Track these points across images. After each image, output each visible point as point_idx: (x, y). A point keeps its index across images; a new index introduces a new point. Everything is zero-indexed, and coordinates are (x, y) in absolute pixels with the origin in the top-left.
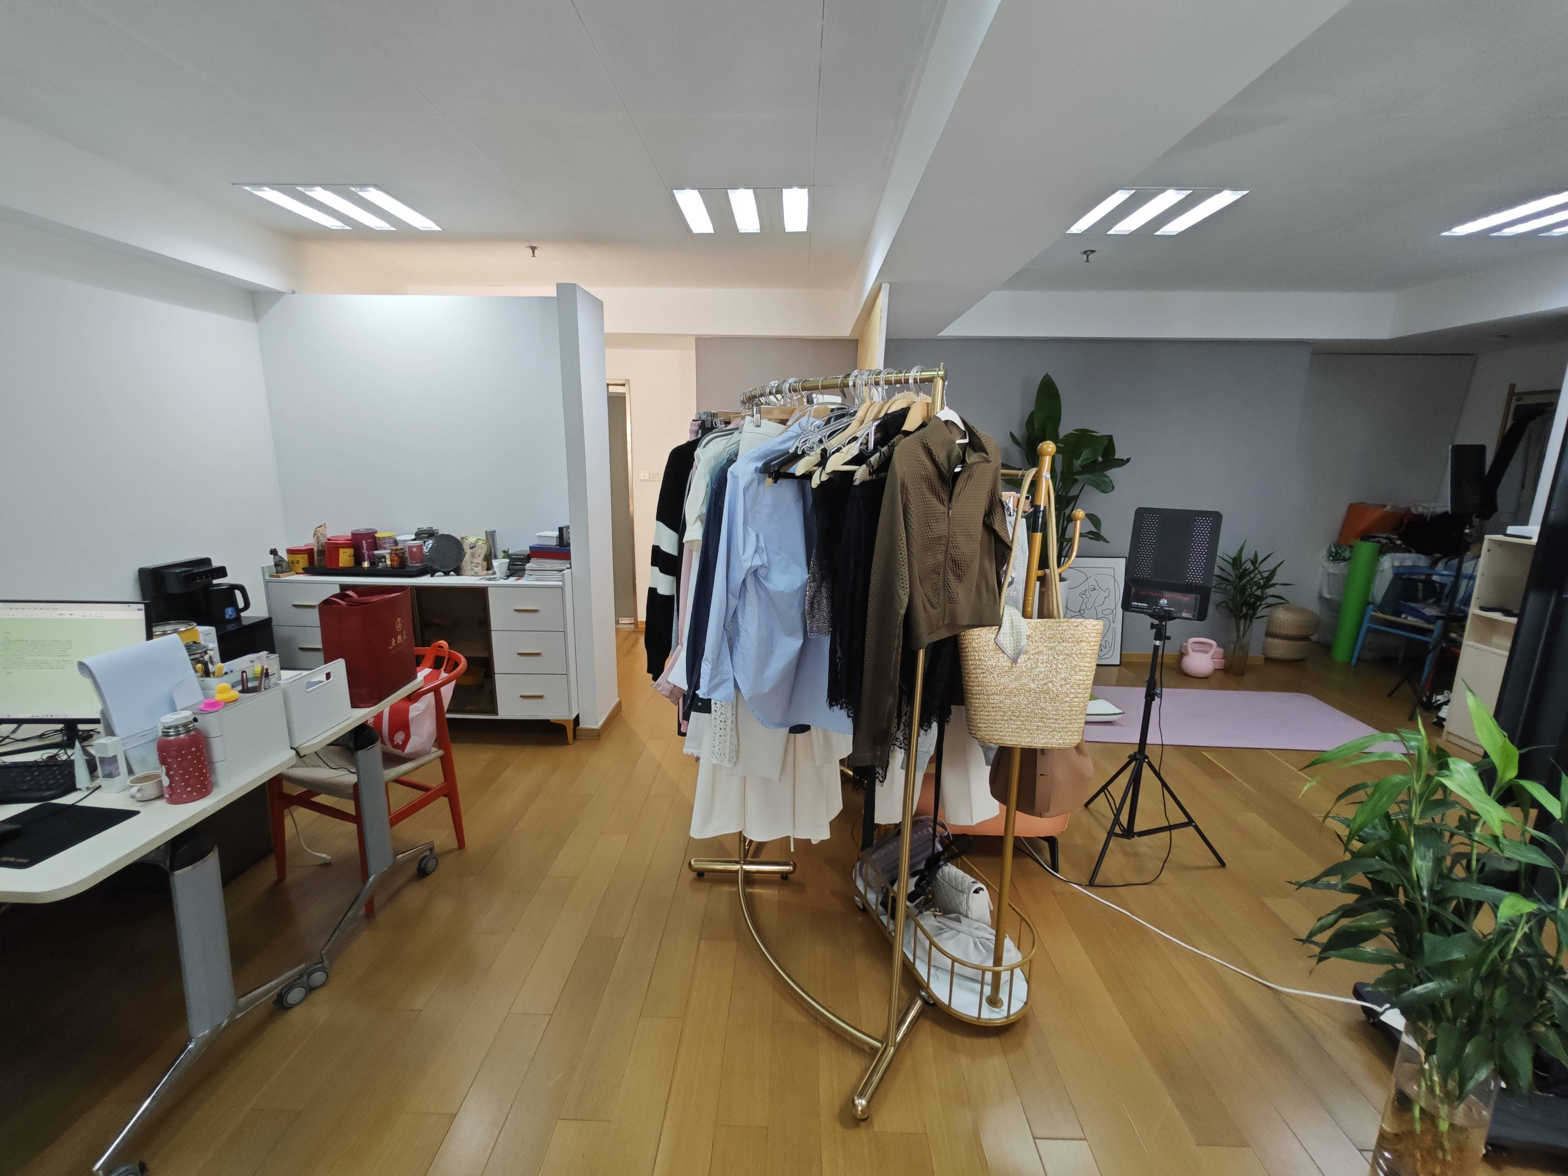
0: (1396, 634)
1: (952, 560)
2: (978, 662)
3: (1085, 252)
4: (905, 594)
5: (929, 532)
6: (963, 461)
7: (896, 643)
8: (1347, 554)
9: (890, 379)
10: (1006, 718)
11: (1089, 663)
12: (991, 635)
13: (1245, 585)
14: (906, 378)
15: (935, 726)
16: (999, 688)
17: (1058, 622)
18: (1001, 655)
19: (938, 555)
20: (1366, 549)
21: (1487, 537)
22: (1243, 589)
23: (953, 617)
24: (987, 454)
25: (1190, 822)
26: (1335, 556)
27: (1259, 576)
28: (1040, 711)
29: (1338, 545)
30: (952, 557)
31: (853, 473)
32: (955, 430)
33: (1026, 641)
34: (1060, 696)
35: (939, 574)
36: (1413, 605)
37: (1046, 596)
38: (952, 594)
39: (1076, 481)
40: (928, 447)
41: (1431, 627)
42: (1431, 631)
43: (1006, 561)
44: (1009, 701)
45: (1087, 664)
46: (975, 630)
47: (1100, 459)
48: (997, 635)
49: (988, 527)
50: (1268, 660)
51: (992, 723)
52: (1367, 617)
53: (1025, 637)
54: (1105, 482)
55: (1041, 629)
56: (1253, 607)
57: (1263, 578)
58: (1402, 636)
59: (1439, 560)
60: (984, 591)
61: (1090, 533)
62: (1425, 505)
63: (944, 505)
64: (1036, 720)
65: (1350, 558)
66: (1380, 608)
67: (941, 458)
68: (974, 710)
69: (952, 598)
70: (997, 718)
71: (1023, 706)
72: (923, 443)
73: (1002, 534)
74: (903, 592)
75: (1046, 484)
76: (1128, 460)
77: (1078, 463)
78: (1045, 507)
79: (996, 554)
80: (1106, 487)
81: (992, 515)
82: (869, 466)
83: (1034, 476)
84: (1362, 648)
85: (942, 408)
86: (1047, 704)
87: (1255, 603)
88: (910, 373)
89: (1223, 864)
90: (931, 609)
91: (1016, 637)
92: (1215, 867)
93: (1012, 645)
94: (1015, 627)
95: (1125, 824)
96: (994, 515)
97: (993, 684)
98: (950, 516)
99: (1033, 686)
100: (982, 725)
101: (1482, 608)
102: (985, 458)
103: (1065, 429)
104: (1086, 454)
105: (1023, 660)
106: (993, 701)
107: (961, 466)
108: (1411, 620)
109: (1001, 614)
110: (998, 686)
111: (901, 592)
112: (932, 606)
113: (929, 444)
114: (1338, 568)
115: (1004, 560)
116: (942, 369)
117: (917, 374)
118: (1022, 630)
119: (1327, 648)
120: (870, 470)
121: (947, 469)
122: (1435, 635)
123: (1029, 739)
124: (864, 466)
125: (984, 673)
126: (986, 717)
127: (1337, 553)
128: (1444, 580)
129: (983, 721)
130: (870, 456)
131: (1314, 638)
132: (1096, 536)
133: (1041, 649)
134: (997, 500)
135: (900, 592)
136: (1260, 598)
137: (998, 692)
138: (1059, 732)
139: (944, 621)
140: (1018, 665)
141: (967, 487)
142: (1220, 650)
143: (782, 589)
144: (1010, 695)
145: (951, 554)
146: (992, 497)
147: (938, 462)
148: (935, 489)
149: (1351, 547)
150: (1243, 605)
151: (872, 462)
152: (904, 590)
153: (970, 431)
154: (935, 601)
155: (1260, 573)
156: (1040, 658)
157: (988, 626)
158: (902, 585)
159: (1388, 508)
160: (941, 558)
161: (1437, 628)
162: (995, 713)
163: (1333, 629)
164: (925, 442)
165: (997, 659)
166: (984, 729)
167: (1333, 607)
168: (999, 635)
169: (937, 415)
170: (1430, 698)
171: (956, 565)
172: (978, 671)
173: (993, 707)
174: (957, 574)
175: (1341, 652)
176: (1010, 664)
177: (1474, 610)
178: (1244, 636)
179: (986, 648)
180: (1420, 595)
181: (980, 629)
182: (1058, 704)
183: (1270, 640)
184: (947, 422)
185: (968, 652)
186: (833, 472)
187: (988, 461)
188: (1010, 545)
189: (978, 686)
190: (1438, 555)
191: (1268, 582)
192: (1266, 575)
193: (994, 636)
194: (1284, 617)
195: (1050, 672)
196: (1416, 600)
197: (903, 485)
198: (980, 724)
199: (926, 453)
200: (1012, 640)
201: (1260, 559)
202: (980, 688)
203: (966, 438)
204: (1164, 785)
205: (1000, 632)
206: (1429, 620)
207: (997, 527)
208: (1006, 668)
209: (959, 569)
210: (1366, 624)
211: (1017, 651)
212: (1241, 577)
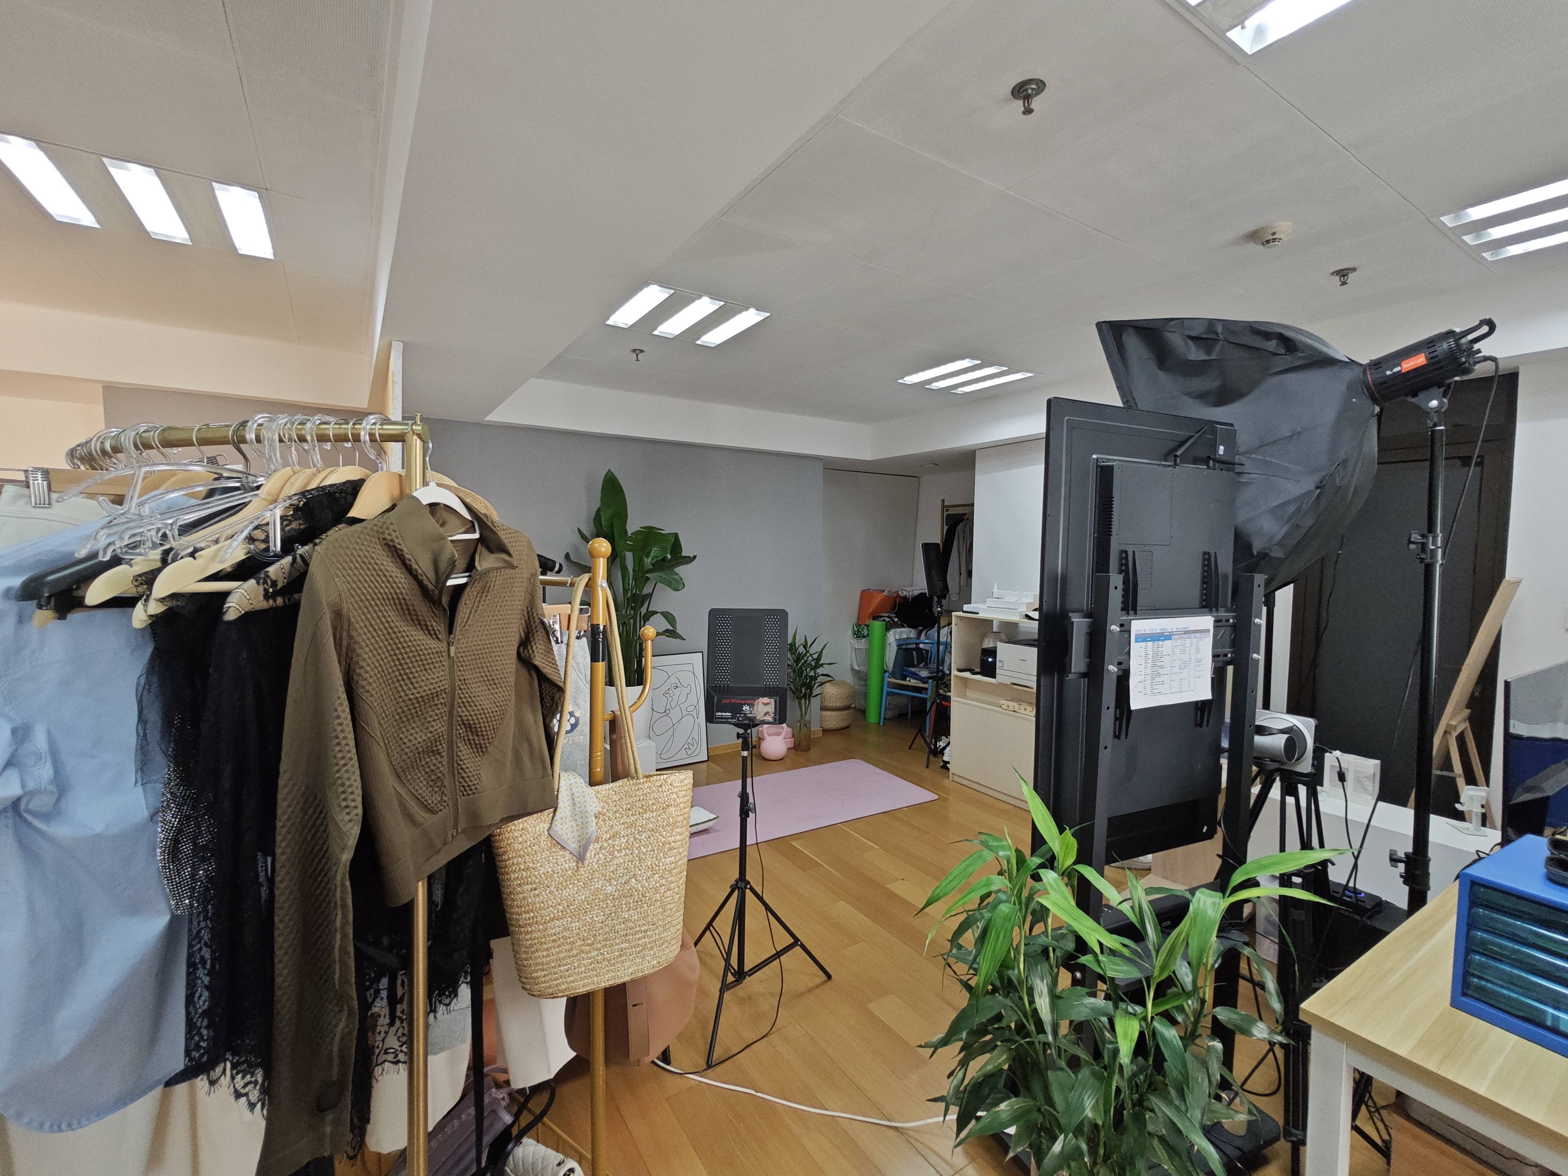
0: (905, 695)
1: (464, 724)
2: (525, 874)
3: (634, 350)
4: (350, 821)
5: (409, 689)
6: (470, 567)
7: (339, 916)
8: (865, 632)
9: (326, 432)
10: (575, 952)
11: (680, 834)
12: (542, 825)
13: (801, 668)
14: (354, 432)
15: (465, 992)
16: (561, 908)
17: (636, 784)
18: (561, 853)
19: (433, 723)
20: (877, 626)
21: (954, 614)
22: (800, 672)
23: (474, 816)
24: (510, 555)
25: (796, 942)
26: (858, 635)
27: (810, 658)
28: (623, 926)
29: (858, 625)
30: (462, 720)
31: (224, 596)
32: (453, 521)
33: (595, 821)
34: (647, 895)
35: (439, 753)
36: (913, 669)
37: (618, 746)
38: (467, 780)
39: (648, 579)
40: (394, 546)
41: (926, 686)
42: (926, 689)
43: (557, 707)
44: (577, 924)
45: (678, 837)
46: (516, 822)
47: (669, 556)
48: (551, 824)
49: (525, 661)
50: (825, 731)
51: (555, 967)
52: (886, 685)
53: (593, 818)
54: (674, 580)
55: (615, 798)
56: (810, 687)
57: (814, 660)
58: (908, 695)
59: (921, 631)
60: (526, 759)
61: (667, 631)
62: (908, 589)
63: (438, 638)
64: (617, 941)
65: (868, 635)
66: (893, 675)
67: (424, 566)
68: (525, 952)
69: (469, 786)
70: (562, 955)
71: (598, 925)
72: (384, 539)
73: (547, 671)
74: (347, 818)
75: (603, 592)
76: (695, 557)
77: (648, 561)
78: (604, 627)
79: (542, 699)
80: (677, 585)
81: (530, 644)
82: (265, 582)
83: (587, 585)
84: (886, 709)
85: (425, 483)
86: (631, 912)
87: (810, 682)
88: (361, 424)
89: (829, 977)
90: (427, 816)
91: (579, 821)
92: (824, 983)
93: (576, 834)
94: (578, 805)
95: (736, 968)
96: (533, 643)
97: (550, 903)
98: (452, 655)
99: (610, 889)
100: (539, 974)
101: (960, 670)
102: (505, 561)
103: (633, 526)
104: (655, 551)
105: (593, 853)
106: (553, 931)
107: (467, 574)
108: (913, 682)
109: (556, 787)
110: (559, 904)
111: (342, 818)
112: (430, 810)
113: (397, 541)
114: (861, 644)
115: (554, 707)
116: (419, 422)
117: (373, 427)
118: (589, 808)
119: (863, 712)
120: (266, 590)
121: (434, 582)
122: (929, 691)
123: (611, 974)
124: (252, 582)
125: (535, 889)
126: (544, 960)
127: (859, 632)
128: (927, 647)
129: (540, 967)
130: (271, 564)
131: (853, 706)
132: (672, 633)
133: (616, 828)
134: (537, 621)
135: (339, 818)
136: (814, 678)
137: (560, 914)
138: (652, 948)
139: (456, 827)
140: (587, 862)
141: (480, 607)
142: (790, 730)
143: (98, 828)
144: (578, 914)
145: (460, 716)
146: (529, 618)
147: (416, 570)
148: (417, 615)
149: (868, 626)
150: (802, 686)
151: (270, 574)
152: (347, 814)
153: (478, 520)
154: (434, 799)
155: (811, 655)
156: (617, 843)
157: (537, 812)
158: (344, 804)
159: (886, 593)
160: (440, 727)
161: (930, 685)
162: (557, 950)
163: (865, 696)
164: (389, 538)
165: (554, 861)
166: (543, 979)
167: (862, 677)
168: (554, 823)
169: (415, 494)
170: (935, 745)
171: (471, 731)
172: (526, 887)
173: (554, 941)
174: (475, 744)
175: (873, 716)
176: (574, 864)
177: (954, 672)
178: (806, 713)
179: (536, 848)
180: (916, 662)
181: (525, 819)
182: (646, 908)
183: (824, 713)
184: (433, 506)
185: (509, 859)
186: (174, 596)
187: (513, 567)
188: (561, 684)
189: (528, 913)
190: (921, 628)
191: (818, 664)
192: (815, 656)
193: (547, 826)
194: (830, 690)
195: (632, 861)
196: (914, 666)
197: (338, 615)
198: (537, 971)
199: (393, 556)
200: (575, 826)
201: (809, 644)
202: (532, 915)
203: (475, 532)
204: (768, 908)
205: (556, 818)
206: (924, 680)
207: (538, 661)
208: (570, 872)
209: (477, 735)
210: (885, 689)
211: (584, 842)
212: (797, 661)
